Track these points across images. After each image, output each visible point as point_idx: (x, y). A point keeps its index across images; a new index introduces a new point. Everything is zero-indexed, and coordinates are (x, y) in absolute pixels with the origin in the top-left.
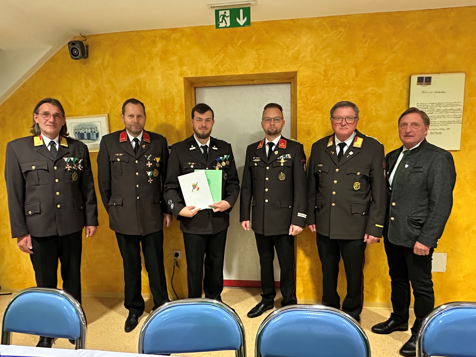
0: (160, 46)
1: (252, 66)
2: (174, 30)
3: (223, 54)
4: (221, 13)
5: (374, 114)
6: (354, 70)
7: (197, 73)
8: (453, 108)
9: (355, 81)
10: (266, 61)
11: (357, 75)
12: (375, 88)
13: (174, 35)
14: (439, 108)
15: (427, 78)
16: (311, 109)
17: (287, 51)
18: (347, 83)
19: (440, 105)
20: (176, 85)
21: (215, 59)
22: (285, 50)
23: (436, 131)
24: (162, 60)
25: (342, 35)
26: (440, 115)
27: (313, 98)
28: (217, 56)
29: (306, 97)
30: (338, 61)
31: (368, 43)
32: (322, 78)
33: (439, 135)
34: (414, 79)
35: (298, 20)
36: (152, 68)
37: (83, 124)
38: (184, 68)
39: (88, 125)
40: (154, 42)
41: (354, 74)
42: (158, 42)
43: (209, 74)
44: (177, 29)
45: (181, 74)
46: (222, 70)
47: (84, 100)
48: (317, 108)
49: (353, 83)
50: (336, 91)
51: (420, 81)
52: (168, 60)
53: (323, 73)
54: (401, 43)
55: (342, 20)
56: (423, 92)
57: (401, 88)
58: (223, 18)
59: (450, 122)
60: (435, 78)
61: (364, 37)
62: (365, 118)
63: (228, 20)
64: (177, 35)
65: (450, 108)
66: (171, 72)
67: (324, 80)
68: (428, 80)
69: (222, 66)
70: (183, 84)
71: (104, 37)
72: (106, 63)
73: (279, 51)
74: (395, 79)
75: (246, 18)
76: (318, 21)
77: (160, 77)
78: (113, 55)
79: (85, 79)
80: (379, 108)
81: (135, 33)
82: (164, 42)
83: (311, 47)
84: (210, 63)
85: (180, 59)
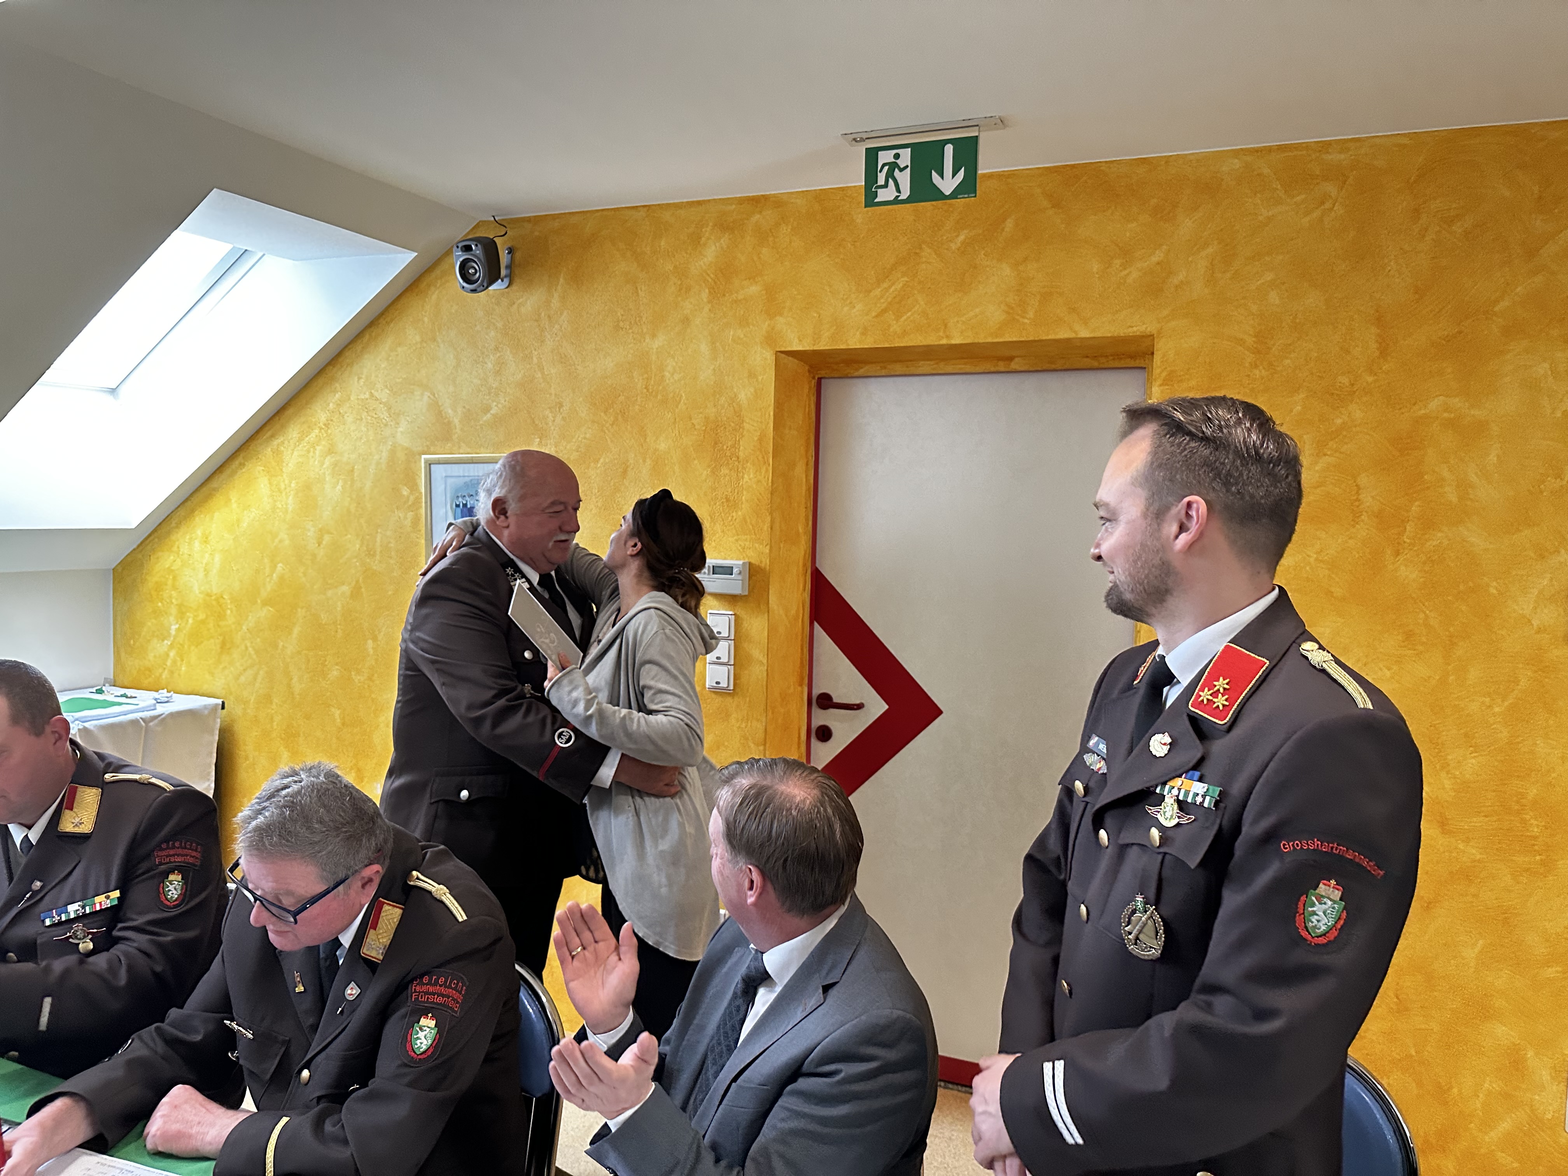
0: (711, 252)
1: (997, 314)
2: (757, 202)
3: (906, 279)
4: (885, 157)
5: (1452, 497)
6: (1374, 330)
7: (818, 336)
9: (1371, 372)
10: (1046, 297)
11: (1384, 352)
12: (1456, 402)
13: (757, 216)
17: (1124, 267)
20: (752, 375)
21: (877, 292)
22: (1117, 262)
24: (715, 295)
25: (1331, 209)
28: (885, 285)
30: (1314, 300)
31: (1431, 235)
32: (1248, 358)
35: (1167, 160)
36: (686, 321)
38: (780, 320)
40: (696, 241)
41: (1372, 349)
42: (708, 239)
44: (765, 198)
45: (770, 339)
49: (1370, 379)
52: (734, 296)
53: (1250, 340)
55: (1334, 157)
58: (890, 175)
61: (1417, 213)
62: (1415, 508)
63: (905, 179)
64: (767, 218)
66: (740, 333)
69: (898, 316)
70: (773, 373)
71: (556, 224)
72: (555, 302)
73: (1096, 267)
74: (1543, 368)
75: (961, 174)
76: (1237, 164)
77: (704, 348)
78: (577, 279)
79: (497, 349)
80: (1473, 478)
81: (642, 213)
82: (725, 241)
83: (1210, 250)
84: (859, 307)
85: (771, 293)
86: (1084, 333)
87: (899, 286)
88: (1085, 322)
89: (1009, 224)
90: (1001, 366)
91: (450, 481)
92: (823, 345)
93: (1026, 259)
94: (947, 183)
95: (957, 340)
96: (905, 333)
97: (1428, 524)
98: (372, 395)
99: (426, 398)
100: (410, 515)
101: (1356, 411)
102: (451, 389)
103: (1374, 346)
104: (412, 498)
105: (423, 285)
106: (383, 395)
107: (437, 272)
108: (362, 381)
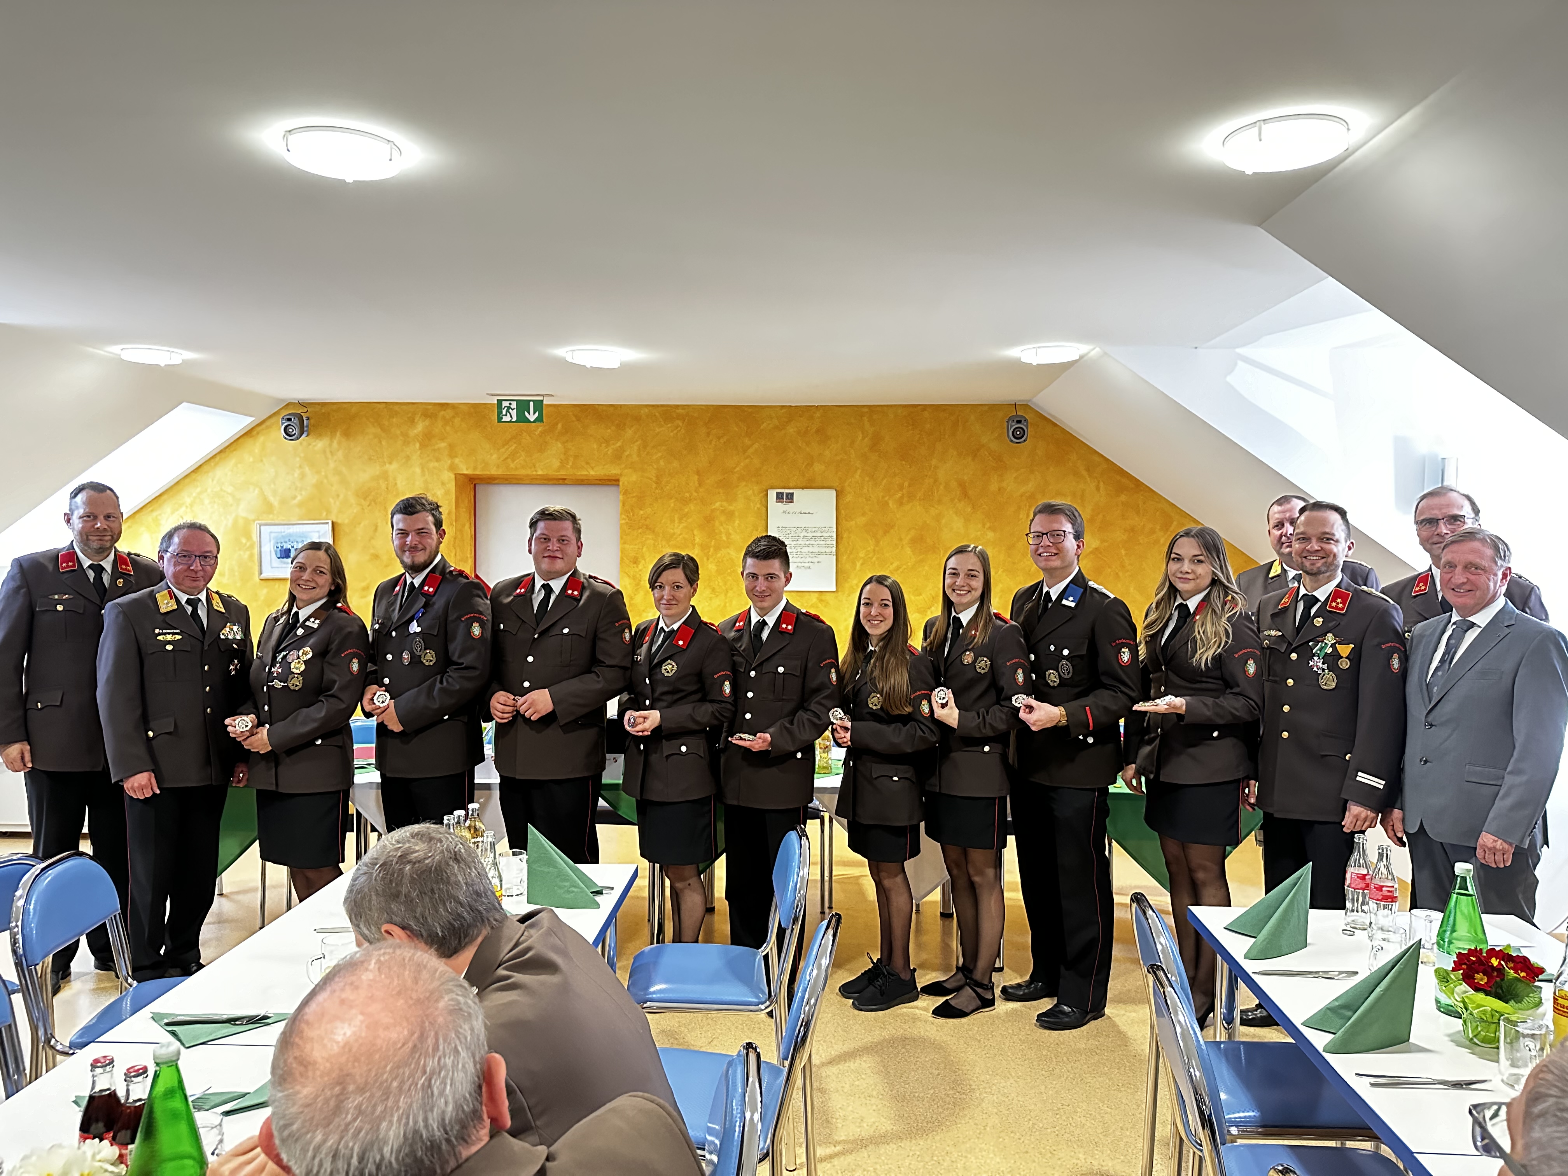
0: (420, 427)
1: (556, 463)
2: (444, 406)
4: (505, 404)
5: (724, 538)
6: (696, 477)
7: (475, 468)
8: (825, 535)
9: (696, 491)
10: (576, 457)
11: (700, 485)
12: (725, 504)
13: (442, 413)
14: (805, 534)
15: (788, 494)
16: (639, 528)
17: (606, 447)
18: (687, 495)
19: (806, 530)
20: (443, 484)
21: (503, 450)
22: (604, 445)
23: (803, 564)
24: (423, 446)
25: (680, 431)
26: (807, 543)
27: (642, 512)
29: (632, 510)
30: (676, 464)
31: (713, 443)
32: (654, 485)
33: (808, 570)
34: (772, 494)
35: (621, 406)
36: (408, 458)
37: (290, 535)
38: (457, 461)
39: (300, 537)
40: (412, 421)
41: (697, 484)
42: (419, 421)
43: (494, 471)
44: (447, 404)
45: (452, 468)
46: (512, 466)
47: (294, 498)
48: (647, 527)
49: (695, 494)
50: (672, 505)
51: (780, 497)
52: (433, 447)
53: (654, 479)
54: (756, 446)
55: (680, 411)
56: (784, 512)
57: (758, 506)
58: (507, 411)
59: (820, 554)
60: (797, 493)
61: (708, 434)
62: (713, 543)
63: (514, 413)
64: (449, 413)
65: (820, 534)
66: (436, 464)
67: (656, 488)
68: (790, 498)
69: (513, 461)
70: (454, 483)
71: (335, 407)
72: (335, 444)
73: (595, 446)
74: (750, 492)
75: (537, 414)
76: (647, 410)
77: (418, 470)
78: (347, 434)
79: (300, 467)
80: (731, 531)
81: (384, 405)
82: (427, 422)
83: (638, 443)
84: (495, 456)
85: (451, 447)
86: (592, 473)
87: (513, 448)
88: (592, 468)
89: (560, 426)
90: (561, 482)
91: (273, 535)
92: (477, 472)
93: (567, 441)
94: (532, 417)
95: (540, 472)
96: (516, 469)
97: (717, 549)
98: (221, 490)
99: (257, 491)
100: (248, 553)
101: (692, 506)
102: (272, 486)
103: (697, 483)
104: (248, 544)
105: (254, 433)
106: (230, 489)
107: (264, 426)
108: (215, 482)
